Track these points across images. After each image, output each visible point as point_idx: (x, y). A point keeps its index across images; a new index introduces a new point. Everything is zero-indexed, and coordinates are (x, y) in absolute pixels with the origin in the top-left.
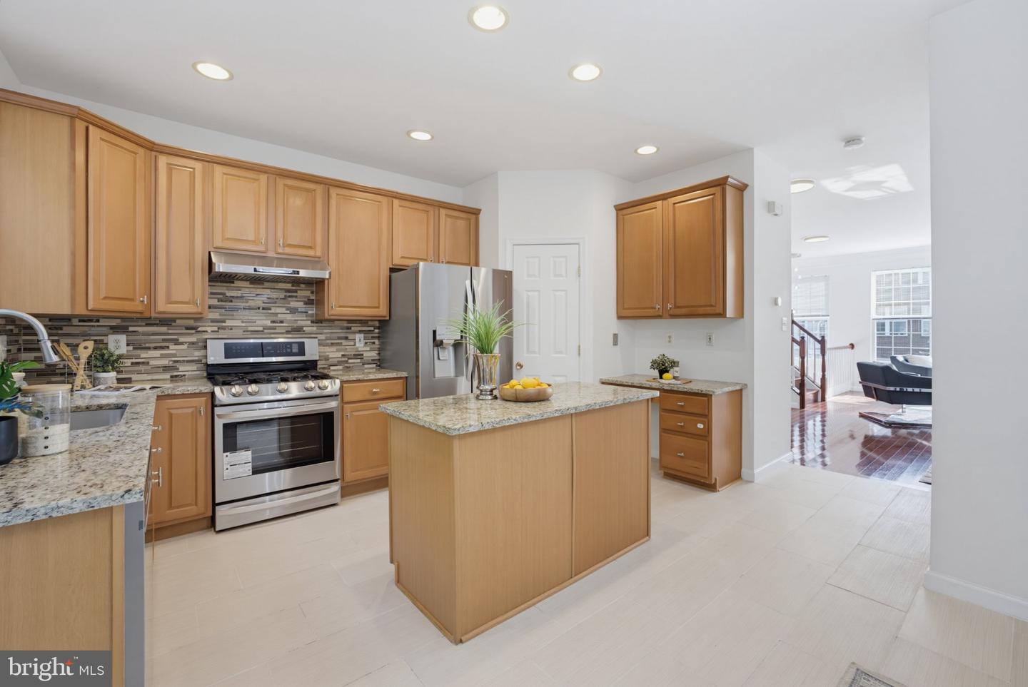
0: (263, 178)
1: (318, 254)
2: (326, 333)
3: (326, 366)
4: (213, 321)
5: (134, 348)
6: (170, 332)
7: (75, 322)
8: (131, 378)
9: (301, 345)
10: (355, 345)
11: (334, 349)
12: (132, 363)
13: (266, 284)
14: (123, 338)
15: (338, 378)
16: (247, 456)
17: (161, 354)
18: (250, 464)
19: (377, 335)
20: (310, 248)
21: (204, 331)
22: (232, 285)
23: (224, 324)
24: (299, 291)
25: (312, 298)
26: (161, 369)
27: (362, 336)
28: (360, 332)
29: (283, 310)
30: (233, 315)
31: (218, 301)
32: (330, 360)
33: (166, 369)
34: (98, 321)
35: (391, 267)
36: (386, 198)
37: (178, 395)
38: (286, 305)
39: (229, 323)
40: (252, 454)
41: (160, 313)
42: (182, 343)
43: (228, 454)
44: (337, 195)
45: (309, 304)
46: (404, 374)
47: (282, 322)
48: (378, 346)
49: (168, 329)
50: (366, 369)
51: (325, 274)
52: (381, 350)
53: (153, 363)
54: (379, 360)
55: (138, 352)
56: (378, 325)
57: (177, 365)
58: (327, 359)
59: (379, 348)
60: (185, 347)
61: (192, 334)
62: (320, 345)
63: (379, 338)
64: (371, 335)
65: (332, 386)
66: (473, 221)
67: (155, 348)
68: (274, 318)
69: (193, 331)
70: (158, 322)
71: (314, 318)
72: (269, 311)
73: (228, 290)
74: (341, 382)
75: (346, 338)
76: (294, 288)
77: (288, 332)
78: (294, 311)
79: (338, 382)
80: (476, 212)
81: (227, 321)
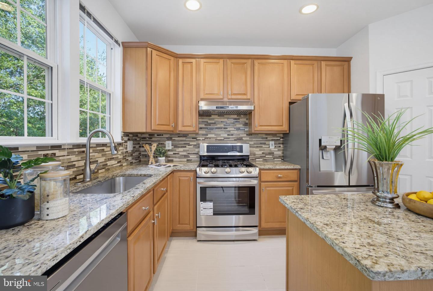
0: (221, 61)
1: (249, 97)
2: (255, 141)
3: (254, 158)
4: (203, 135)
5: (174, 147)
6: (187, 140)
7: (156, 135)
8: (173, 160)
9: (241, 147)
10: (269, 148)
11: (258, 149)
12: (174, 153)
13: (225, 116)
14: (170, 142)
15: (258, 167)
16: (210, 205)
17: (184, 150)
18: (212, 209)
19: (282, 142)
20: (245, 94)
21: (199, 140)
22: (211, 117)
23: (207, 136)
24: (240, 119)
25: (247, 122)
26: (183, 156)
27: (273, 142)
28: (272, 140)
29: (233, 129)
30: (211, 132)
31: (205, 125)
32: (256, 155)
33: (185, 156)
34: (163, 135)
35: (290, 101)
36: (286, 61)
37: (182, 170)
38: (235, 126)
39: (209, 136)
40: (213, 204)
41: (180, 131)
42: (191, 145)
43: (202, 202)
44: (258, 63)
45: (245, 125)
46: (298, 167)
47: (232, 135)
48: (283, 148)
49: (186, 139)
50: (276, 161)
51: (252, 108)
52: (284, 151)
53: (181, 153)
54: (283, 156)
55: (175, 149)
56: (282, 136)
57: (189, 155)
58: (255, 154)
59: (283, 149)
60: (192, 147)
61: (195, 141)
62: (250, 147)
63: (283, 144)
64: (278, 142)
65: (254, 171)
66: (346, 66)
67: (181, 147)
68: (229, 133)
69: (195, 140)
70: (182, 136)
71: (248, 133)
72: (227, 130)
73: (209, 120)
74: (259, 169)
75: (265, 144)
76: (238, 117)
77: (235, 140)
78: (238, 129)
79: (258, 169)
80: (347, 60)
81: (209, 135)
